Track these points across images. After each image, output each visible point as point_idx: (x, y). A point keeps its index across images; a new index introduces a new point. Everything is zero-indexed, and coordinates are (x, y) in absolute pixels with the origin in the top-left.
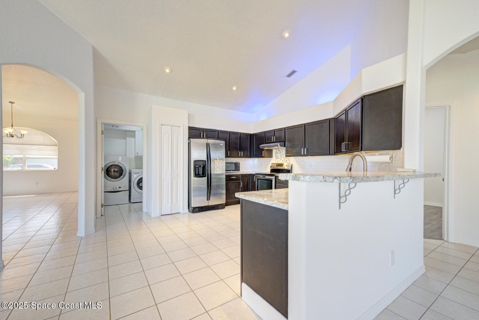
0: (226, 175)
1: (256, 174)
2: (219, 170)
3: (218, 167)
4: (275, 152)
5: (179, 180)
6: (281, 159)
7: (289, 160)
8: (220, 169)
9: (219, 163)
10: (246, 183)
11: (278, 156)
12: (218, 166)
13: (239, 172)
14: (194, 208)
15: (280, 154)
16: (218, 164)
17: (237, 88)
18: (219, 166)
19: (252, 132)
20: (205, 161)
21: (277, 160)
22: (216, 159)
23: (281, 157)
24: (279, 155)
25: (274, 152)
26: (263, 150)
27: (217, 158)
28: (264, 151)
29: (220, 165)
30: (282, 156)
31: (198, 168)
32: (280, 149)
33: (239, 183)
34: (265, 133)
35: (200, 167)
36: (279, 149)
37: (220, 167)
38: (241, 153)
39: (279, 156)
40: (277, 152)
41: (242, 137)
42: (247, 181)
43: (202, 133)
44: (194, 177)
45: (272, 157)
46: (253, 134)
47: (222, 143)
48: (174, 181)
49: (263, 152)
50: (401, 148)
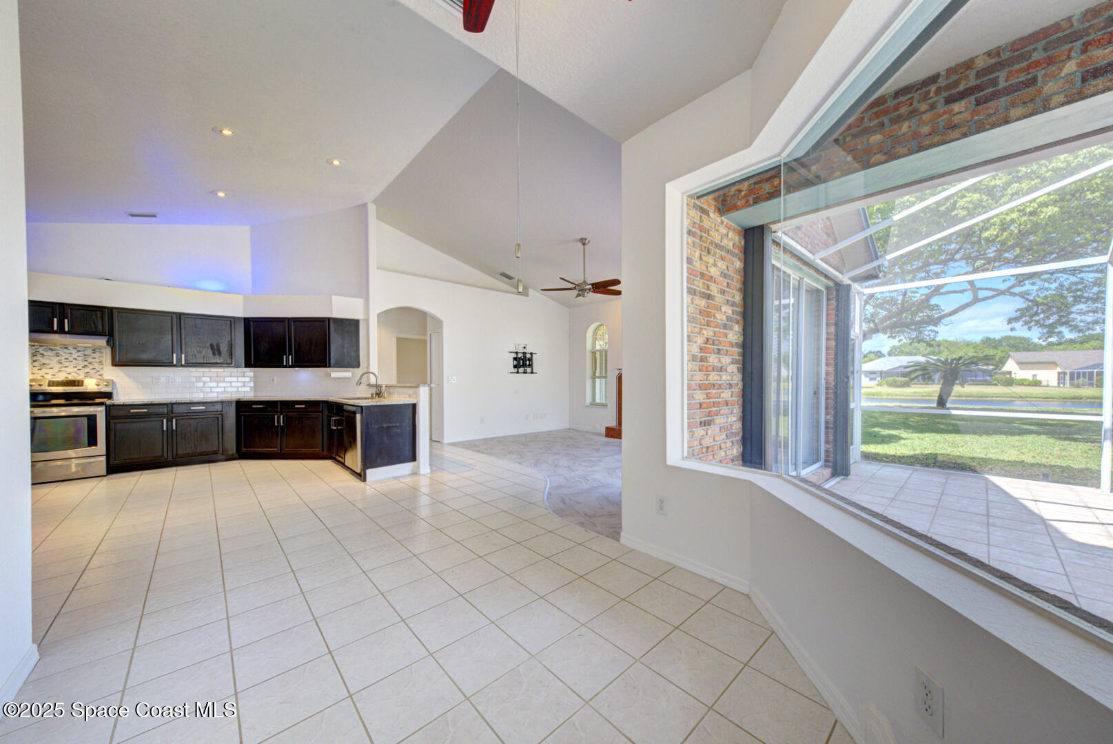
6: (64, 369)
11: (46, 361)
15: (56, 358)
21: (39, 372)
23: (60, 365)
24: (50, 361)
30: (67, 364)
50: (359, 368)
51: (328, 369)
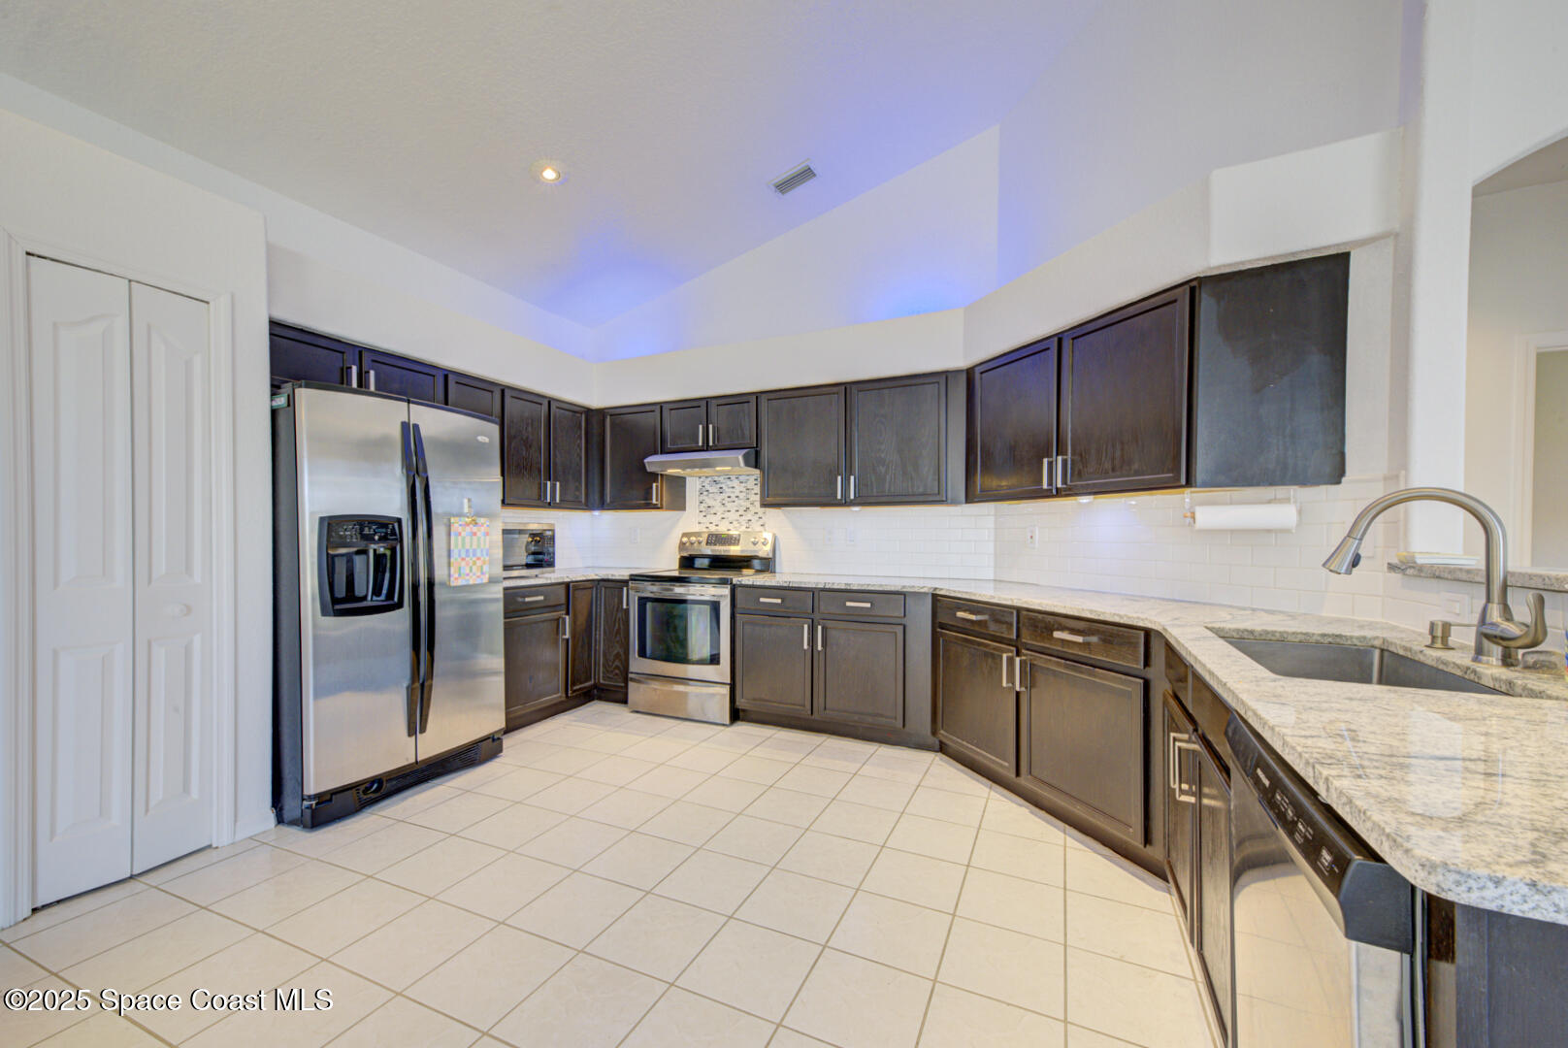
0: (505, 589)
1: (634, 578)
2: (474, 568)
3: (467, 551)
4: (699, 487)
5: (197, 640)
6: (726, 515)
7: (761, 522)
8: (479, 563)
9: (475, 534)
10: (582, 620)
11: (710, 502)
12: (468, 546)
13: (554, 572)
14: (325, 798)
15: (720, 497)
16: (468, 539)
17: (563, 179)
18: (474, 547)
19: (596, 402)
20: (399, 521)
21: (704, 520)
22: (460, 515)
23: (723, 509)
24: (714, 501)
25: (692, 486)
26: (654, 476)
27: (462, 504)
28: (656, 481)
29: (479, 540)
30: (729, 506)
31: (349, 558)
32: (721, 479)
33: (558, 620)
34: (661, 407)
35: (359, 553)
36: (716, 479)
37: (479, 555)
38: (554, 489)
39: (716, 504)
40: (708, 487)
41: (555, 417)
42: (585, 612)
43: (354, 369)
44: (324, 613)
45: (682, 508)
46: (602, 413)
47: (488, 434)
48: (160, 654)
49: (654, 485)
50: (1344, 480)
51: (1187, 496)
